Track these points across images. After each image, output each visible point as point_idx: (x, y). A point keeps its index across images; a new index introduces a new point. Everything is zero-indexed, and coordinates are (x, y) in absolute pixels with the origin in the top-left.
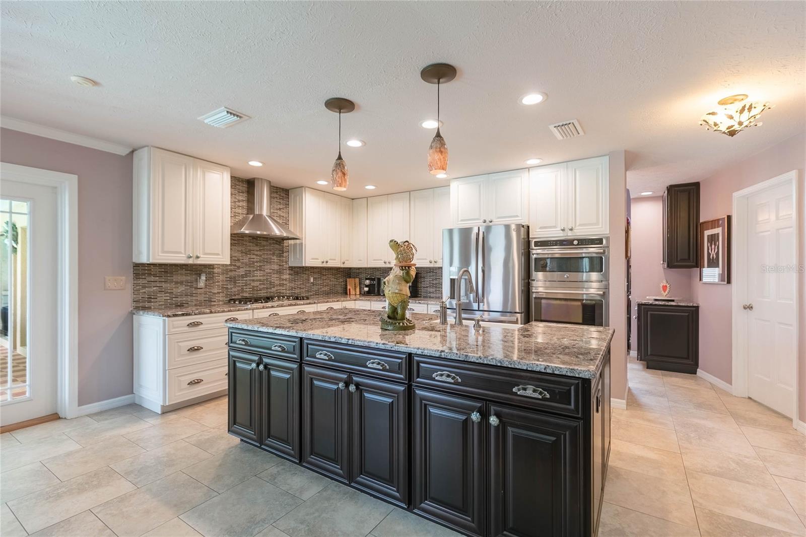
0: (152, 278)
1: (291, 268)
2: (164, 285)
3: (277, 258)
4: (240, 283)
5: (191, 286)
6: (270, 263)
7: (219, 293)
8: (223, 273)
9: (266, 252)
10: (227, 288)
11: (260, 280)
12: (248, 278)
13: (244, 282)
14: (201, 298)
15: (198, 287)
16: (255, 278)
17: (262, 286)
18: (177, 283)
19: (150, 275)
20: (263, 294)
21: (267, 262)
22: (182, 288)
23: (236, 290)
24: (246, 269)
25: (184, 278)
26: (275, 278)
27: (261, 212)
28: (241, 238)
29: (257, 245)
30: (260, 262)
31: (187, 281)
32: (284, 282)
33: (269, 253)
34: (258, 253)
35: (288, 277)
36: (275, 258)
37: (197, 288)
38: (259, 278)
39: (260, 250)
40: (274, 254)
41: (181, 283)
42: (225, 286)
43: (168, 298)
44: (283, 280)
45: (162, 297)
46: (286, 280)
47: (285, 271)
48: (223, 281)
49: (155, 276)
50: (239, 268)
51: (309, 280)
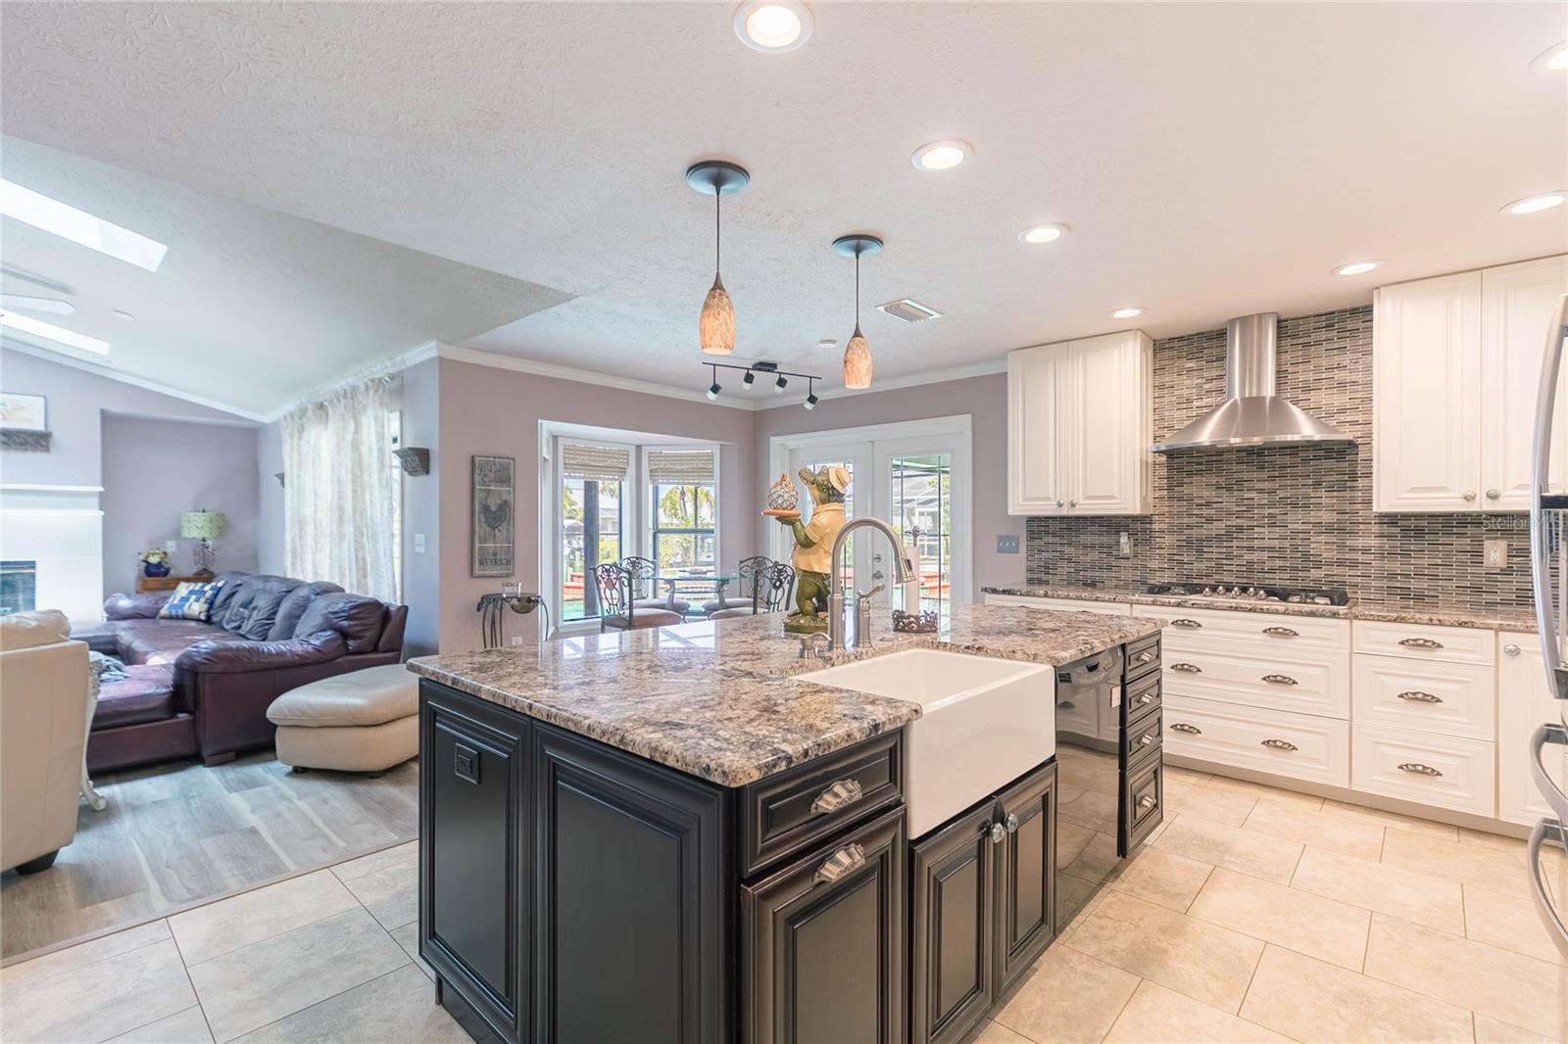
0: (1050, 539)
1: (1391, 519)
2: (1067, 550)
3: (1328, 494)
4: (1215, 552)
5: (1109, 554)
6: (1306, 506)
7: (1162, 569)
8: (1171, 532)
9: (1289, 482)
10: (1181, 562)
11: (1271, 549)
12: (1235, 543)
13: (1224, 550)
14: (1128, 575)
15: (1121, 555)
16: (1256, 543)
17: (1278, 563)
18: (1085, 547)
19: (1047, 533)
20: (1279, 581)
21: (1295, 506)
22: (1095, 555)
23: (1203, 566)
24: (1229, 523)
25: (1097, 540)
26: (1321, 546)
27: (1259, 389)
28: (1214, 458)
29: (1261, 468)
30: (1271, 505)
31: (1102, 546)
32: (1360, 557)
33: (1301, 481)
34: (1266, 485)
35: (1373, 542)
36: (1323, 493)
37: (1118, 558)
38: (1266, 543)
39: (1272, 478)
40: (1317, 485)
41: (1093, 547)
42: (1176, 557)
43: (1073, 570)
44: (1353, 550)
45: (1064, 569)
46: (1366, 551)
47: (1361, 527)
48: (1171, 547)
49: (1054, 535)
50: (1210, 520)
51: (1478, 554)
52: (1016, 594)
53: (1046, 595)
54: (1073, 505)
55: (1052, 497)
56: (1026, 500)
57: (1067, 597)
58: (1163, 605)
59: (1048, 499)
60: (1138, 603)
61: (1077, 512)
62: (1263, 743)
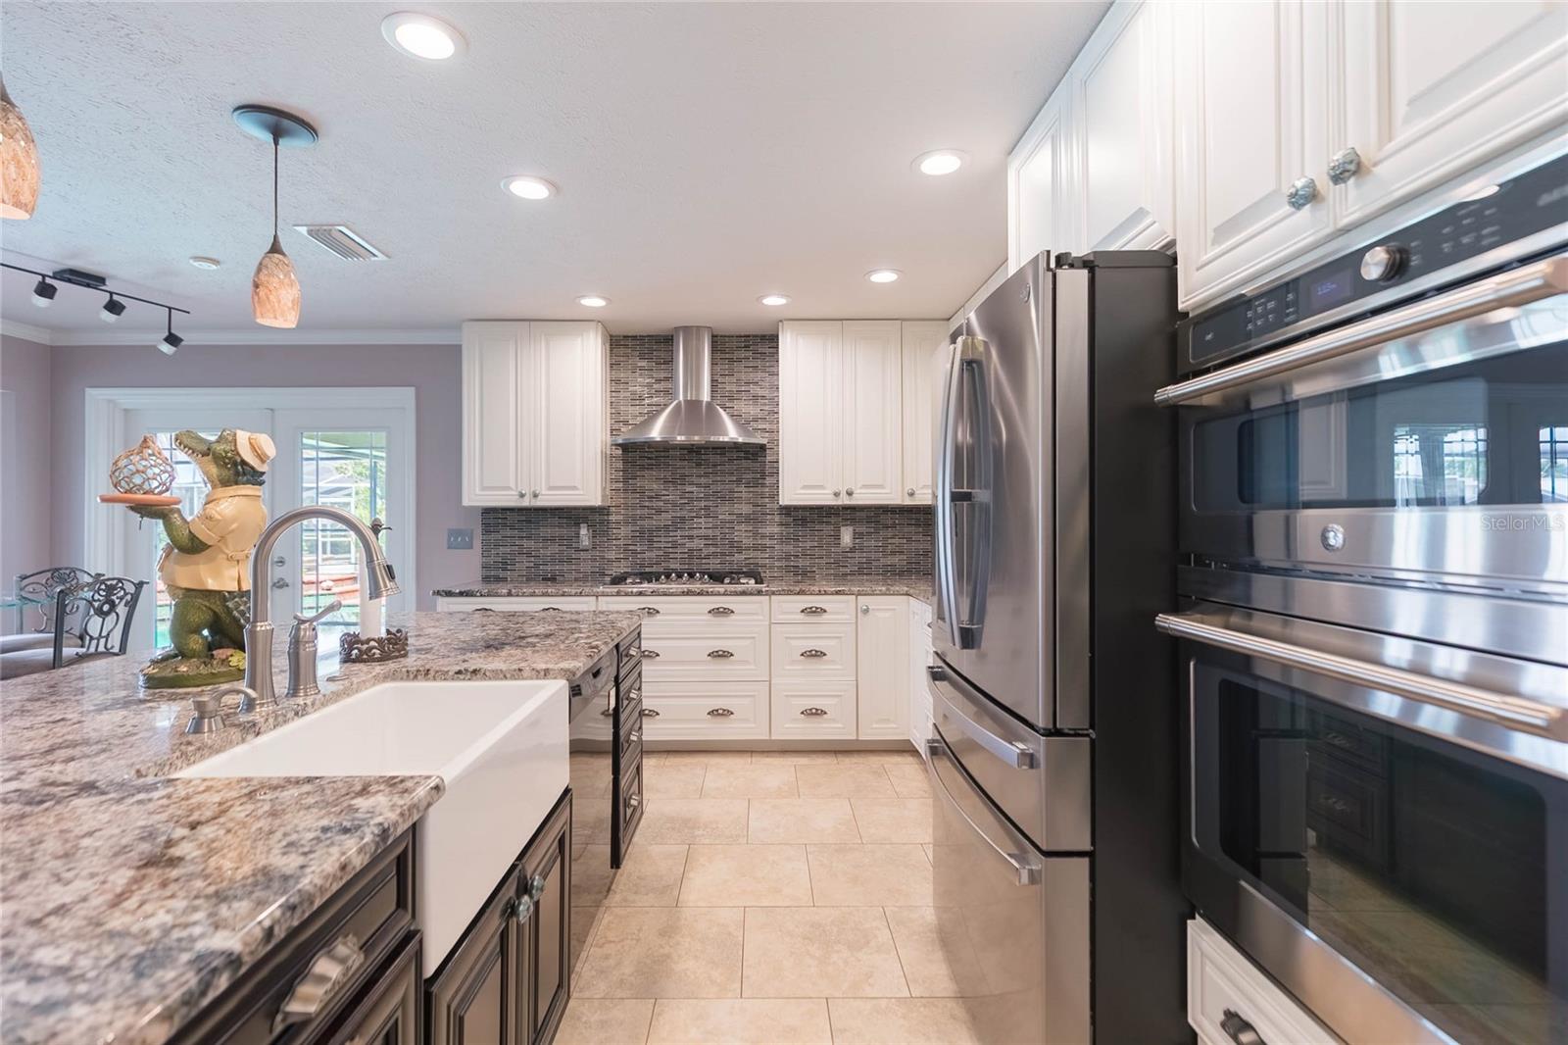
0: (509, 533)
1: (788, 510)
2: (525, 543)
3: (747, 490)
4: (663, 542)
5: (569, 546)
6: (731, 499)
7: (618, 560)
8: (627, 523)
9: (719, 479)
10: (635, 552)
11: (706, 538)
12: (679, 533)
13: (670, 539)
14: (587, 567)
15: (581, 547)
16: (695, 532)
17: (712, 549)
18: (545, 540)
19: (505, 525)
20: (714, 565)
21: (723, 499)
22: (553, 549)
23: (653, 554)
24: (674, 514)
25: (557, 531)
26: (742, 534)
27: (698, 394)
28: (662, 454)
29: (699, 465)
30: (707, 498)
31: (561, 538)
32: (768, 542)
33: (728, 478)
34: (703, 480)
35: (776, 529)
36: (742, 488)
37: (578, 550)
38: (703, 532)
39: (706, 475)
40: (739, 481)
41: (553, 539)
42: (631, 548)
43: (532, 565)
44: (763, 536)
45: (523, 564)
46: (771, 537)
47: (769, 517)
48: (626, 537)
49: (512, 528)
50: (659, 511)
51: (838, 537)
52: (476, 596)
53: (510, 594)
54: (535, 496)
55: (513, 487)
56: (484, 488)
57: (533, 595)
58: (627, 594)
59: (509, 488)
60: (604, 595)
61: (540, 503)
62: (709, 714)
